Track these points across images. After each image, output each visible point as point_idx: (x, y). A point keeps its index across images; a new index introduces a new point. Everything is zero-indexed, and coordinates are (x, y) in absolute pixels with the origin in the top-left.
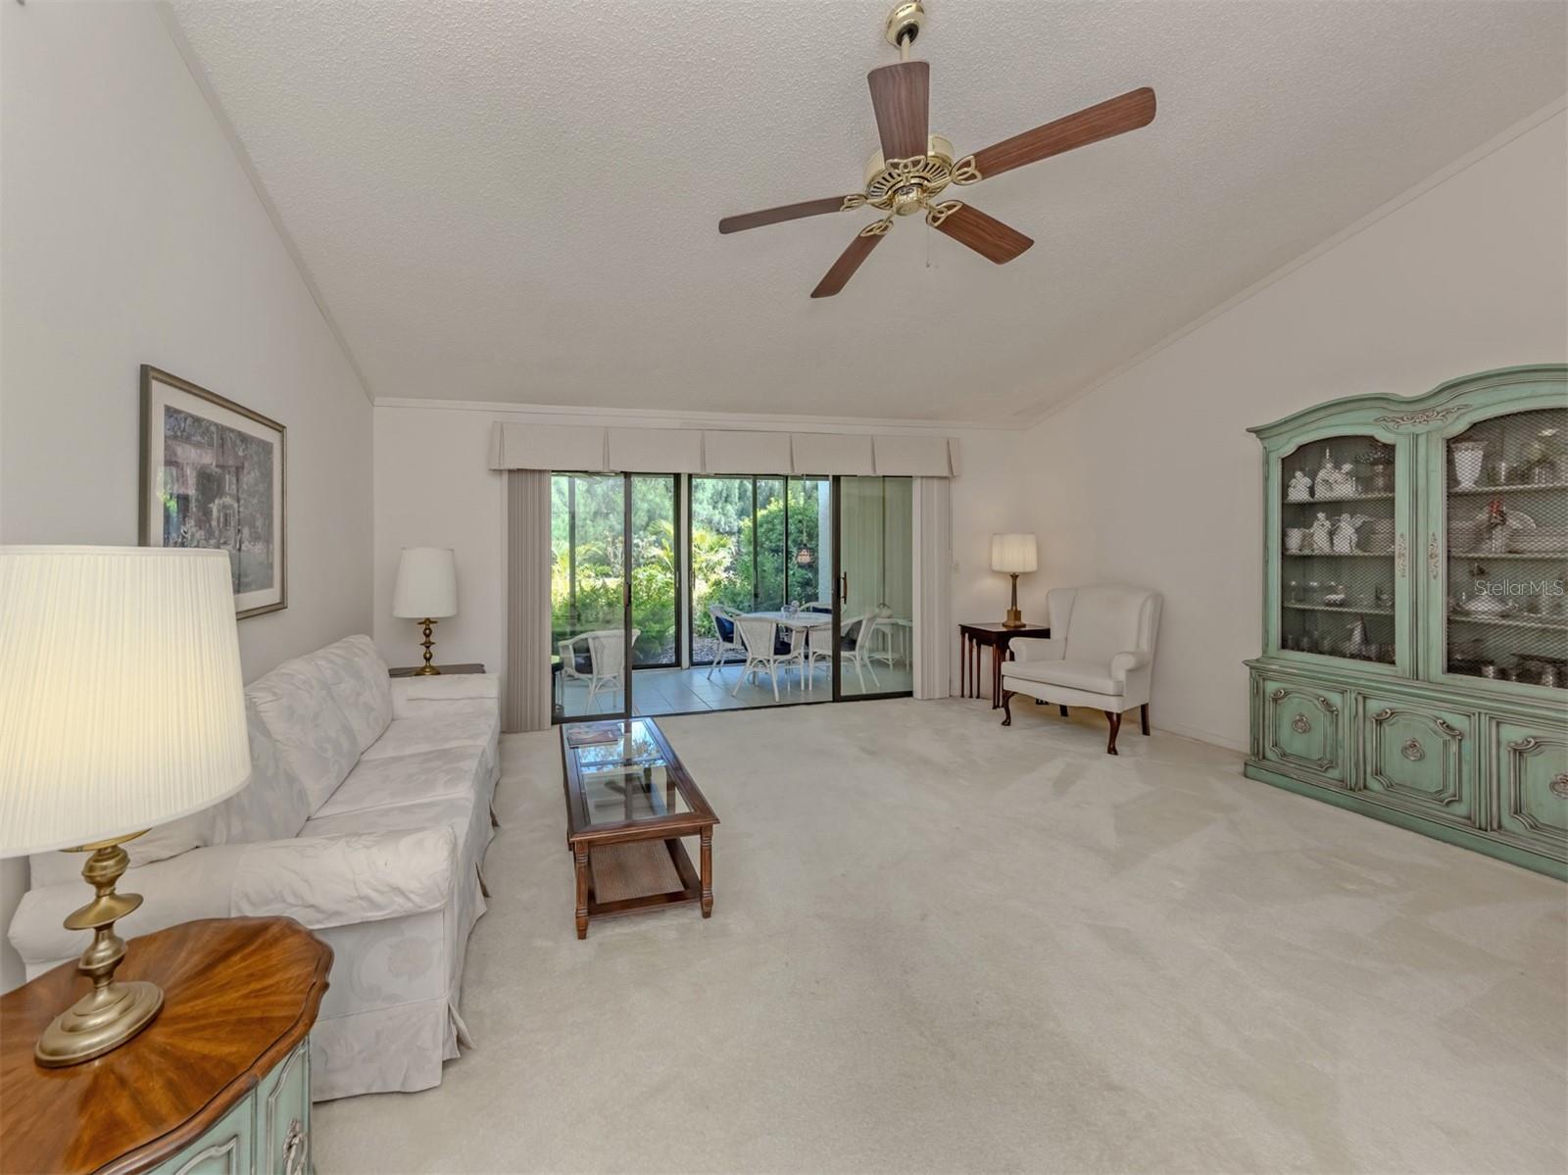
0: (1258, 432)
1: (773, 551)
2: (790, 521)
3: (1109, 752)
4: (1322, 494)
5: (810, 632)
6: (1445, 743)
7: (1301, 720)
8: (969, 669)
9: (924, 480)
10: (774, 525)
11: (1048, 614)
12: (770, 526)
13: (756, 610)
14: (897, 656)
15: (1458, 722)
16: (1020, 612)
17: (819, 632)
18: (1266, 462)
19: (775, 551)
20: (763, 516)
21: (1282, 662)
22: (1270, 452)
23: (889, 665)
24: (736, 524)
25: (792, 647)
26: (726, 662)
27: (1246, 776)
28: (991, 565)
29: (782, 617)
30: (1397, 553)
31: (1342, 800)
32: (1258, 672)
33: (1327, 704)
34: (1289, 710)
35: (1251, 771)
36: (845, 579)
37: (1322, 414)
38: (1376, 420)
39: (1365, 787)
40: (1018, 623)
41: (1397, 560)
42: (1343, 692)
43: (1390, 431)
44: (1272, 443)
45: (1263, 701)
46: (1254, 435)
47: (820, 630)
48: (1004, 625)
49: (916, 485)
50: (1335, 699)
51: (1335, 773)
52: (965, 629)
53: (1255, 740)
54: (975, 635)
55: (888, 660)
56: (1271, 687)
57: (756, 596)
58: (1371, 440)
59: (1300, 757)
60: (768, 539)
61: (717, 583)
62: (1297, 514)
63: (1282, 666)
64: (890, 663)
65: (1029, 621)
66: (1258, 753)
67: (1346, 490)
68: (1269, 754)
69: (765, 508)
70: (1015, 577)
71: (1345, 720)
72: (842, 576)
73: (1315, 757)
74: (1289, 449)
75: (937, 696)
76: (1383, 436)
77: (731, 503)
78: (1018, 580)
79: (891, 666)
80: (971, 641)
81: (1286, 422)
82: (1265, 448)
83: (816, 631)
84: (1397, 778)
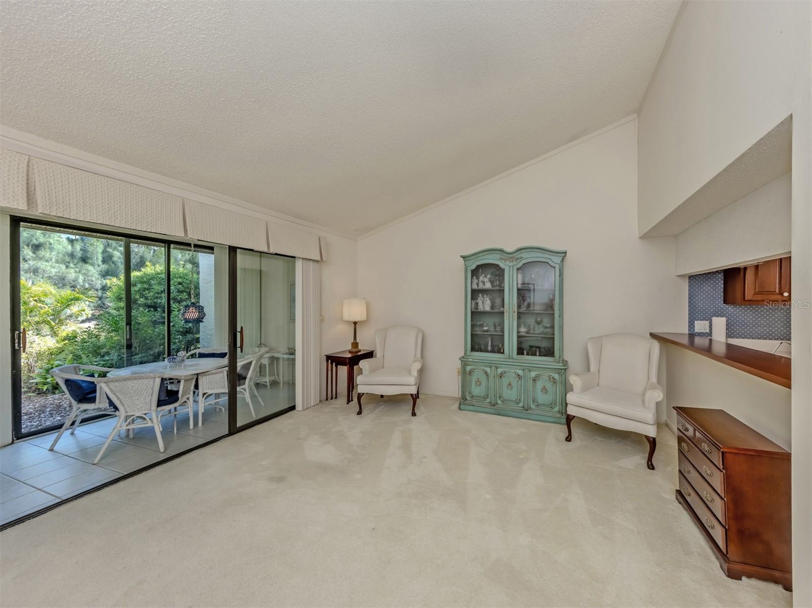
0: (463, 257)
1: (149, 307)
2: (172, 282)
3: (413, 416)
4: (481, 286)
5: (199, 377)
6: (518, 381)
7: (478, 381)
8: (330, 382)
9: (304, 261)
10: (150, 285)
11: (375, 344)
12: (145, 286)
13: (130, 363)
14: (272, 378)
15: (520, 373)
16: (358, 343)
17: (211, 377)
18: (466, 271)
19: (154, 307)
20: (137, 277)
21: (473, 358)
22: (468, 267)
23: (267, 386)
24: (99, 282)
25: (180, 395)
26: (84, 421)
27: (460, 409)
28: (342, 317)
29: (165, 369)
30: (505, 312)
31: (490, 411)
32: (464, 362)
33: (486, 373)
34: (474, 378)
35: (462, 406)
36: (241, 332)
37: (484, 253)
38: (499, 259)
39: (497, 404)
40: (357, 350)
41: (505, 314)
42: (491, 367)
43: (503, 263)
44: (468, 263)
45: (465, 374)
46: (462, 259)
47: (211, 374)
48: (350, 352)
49: (299, 264)
50: (488, 370)
51: (488, 400)
52: (328, 358)
53: (463, 392)
54: (334, 360)
55: (266, 382)
56: (468, 368)
57: (129, 346)
58: (498, 266)
59: (478, 397)
60: (142, 296)
61: (71, 338)
62: (475, 293)
63: (473, 359)
64: (268, 384)
65: (364, 348)
66: (464, 398)
67: (488, 286)
68: (468, 398)
69: (140, 271)
70: (355, 323)
71: (491, 378)
72: (239, 329)
73: (482, 395)
74: (474, 267)
75: (312, 405)
76: (502, 265)
77: (93, 265)
78: (357, 324)
79: (269, 386)
80: (332, 364)
81: (473, 255)
82: (465, 265)
83: (206, 375)
84: (506, 398)
